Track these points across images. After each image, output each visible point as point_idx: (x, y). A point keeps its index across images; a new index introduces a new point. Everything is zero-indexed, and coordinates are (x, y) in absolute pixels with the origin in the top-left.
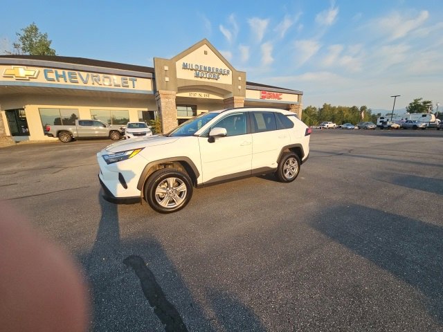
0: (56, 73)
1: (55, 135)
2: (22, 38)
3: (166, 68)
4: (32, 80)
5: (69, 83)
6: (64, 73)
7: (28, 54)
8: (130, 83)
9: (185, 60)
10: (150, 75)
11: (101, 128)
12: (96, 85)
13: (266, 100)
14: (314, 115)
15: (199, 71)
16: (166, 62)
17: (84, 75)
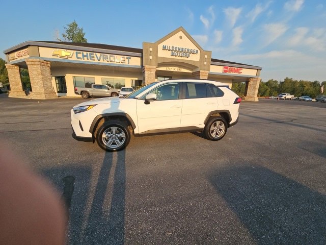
0: (83, 53)
1: (80, 93)
2: (68, 31)
3: (151, 49)
4: (69, 59)
5: (90, 60)
6: (87, 54)
7: (71, 41)
8: (127, 60)
9: (165, 43)
10: (140, 54)
11: (106, 90)
12: (105, 62)
13: (228, 73)
14: (275, 87)
15: (174, 51)
16: (151, 45)
17: (98, 55)
